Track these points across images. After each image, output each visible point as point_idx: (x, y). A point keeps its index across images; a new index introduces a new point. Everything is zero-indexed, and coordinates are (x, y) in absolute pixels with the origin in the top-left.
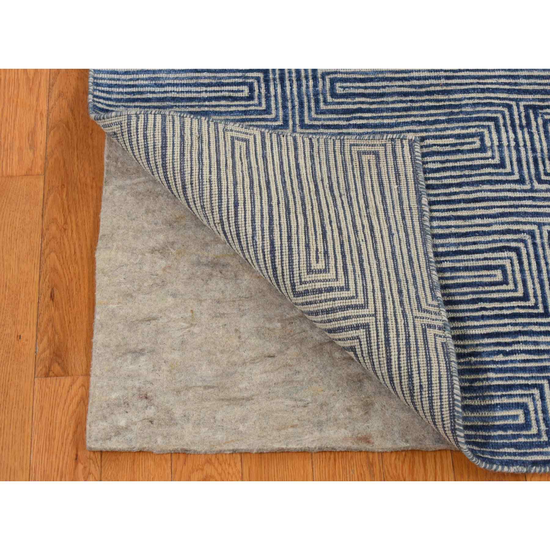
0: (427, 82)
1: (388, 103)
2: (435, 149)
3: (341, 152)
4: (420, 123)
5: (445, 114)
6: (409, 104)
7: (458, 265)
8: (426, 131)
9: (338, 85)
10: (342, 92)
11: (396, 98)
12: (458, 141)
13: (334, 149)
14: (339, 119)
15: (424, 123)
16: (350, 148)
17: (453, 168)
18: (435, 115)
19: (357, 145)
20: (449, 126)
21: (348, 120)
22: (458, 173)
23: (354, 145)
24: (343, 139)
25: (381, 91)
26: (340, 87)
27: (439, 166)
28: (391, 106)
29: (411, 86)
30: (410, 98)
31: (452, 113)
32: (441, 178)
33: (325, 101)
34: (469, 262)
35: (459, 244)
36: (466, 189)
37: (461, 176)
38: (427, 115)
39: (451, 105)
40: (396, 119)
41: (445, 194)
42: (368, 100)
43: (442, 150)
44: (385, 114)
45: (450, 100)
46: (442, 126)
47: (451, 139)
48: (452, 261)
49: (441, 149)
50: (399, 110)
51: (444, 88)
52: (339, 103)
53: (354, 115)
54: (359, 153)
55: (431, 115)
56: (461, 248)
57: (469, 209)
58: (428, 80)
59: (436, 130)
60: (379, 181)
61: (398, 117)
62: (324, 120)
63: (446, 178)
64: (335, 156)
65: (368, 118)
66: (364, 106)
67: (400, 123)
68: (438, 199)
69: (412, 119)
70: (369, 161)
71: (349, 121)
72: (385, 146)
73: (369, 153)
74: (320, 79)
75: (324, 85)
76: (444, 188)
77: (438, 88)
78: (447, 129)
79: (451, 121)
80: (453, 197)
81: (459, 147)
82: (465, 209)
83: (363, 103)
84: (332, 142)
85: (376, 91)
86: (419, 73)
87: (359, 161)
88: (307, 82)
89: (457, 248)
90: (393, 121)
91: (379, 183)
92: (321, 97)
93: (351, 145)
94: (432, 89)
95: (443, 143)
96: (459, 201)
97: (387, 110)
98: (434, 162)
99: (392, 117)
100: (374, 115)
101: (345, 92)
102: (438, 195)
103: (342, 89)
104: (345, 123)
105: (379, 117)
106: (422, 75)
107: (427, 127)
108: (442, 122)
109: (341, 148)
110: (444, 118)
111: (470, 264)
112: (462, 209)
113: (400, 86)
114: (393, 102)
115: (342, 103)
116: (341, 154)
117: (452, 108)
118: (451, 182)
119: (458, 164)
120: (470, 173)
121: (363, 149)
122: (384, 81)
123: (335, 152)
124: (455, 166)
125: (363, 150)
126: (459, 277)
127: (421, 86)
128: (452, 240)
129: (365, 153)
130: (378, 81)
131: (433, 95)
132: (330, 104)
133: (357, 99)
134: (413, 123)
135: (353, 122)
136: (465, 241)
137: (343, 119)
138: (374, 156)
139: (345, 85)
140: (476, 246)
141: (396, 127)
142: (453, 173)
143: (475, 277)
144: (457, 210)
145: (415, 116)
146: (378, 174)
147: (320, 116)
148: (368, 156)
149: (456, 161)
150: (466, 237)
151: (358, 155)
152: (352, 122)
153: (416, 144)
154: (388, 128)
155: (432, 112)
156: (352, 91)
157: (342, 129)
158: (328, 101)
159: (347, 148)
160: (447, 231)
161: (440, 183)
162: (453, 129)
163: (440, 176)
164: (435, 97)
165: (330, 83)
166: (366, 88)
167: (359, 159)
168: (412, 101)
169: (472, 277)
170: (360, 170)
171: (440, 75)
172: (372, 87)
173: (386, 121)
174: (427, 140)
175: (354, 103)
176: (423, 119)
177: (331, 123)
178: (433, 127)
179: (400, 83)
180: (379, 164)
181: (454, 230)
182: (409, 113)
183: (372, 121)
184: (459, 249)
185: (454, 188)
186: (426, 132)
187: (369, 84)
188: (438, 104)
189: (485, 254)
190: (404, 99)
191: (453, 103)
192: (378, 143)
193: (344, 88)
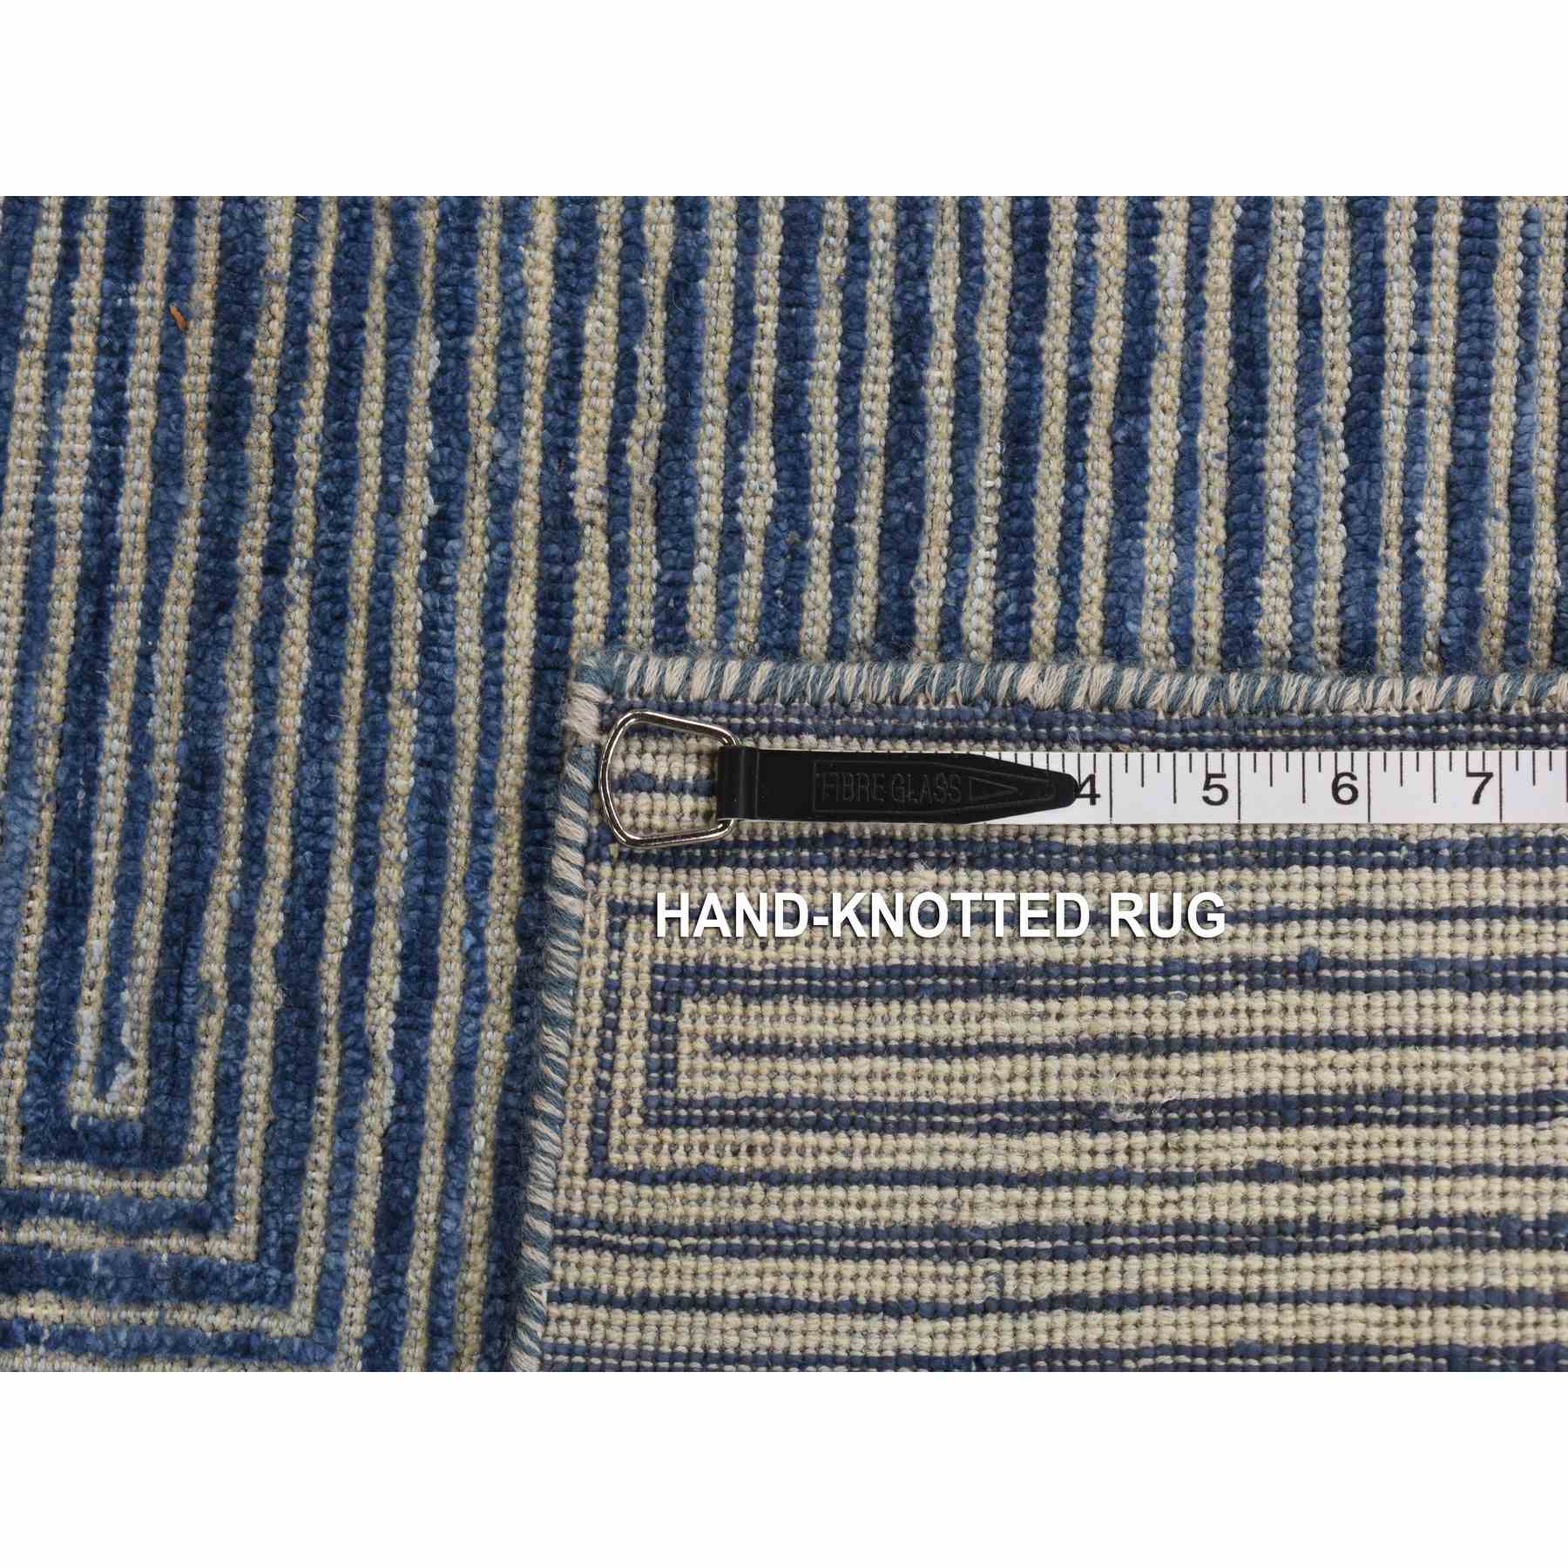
0: (142, 414)
1: (263, 744)
2: (640, 461)
3: (649, 1252)
4: (442, 528)
5: (399, 333)
6: (297, 583)
7: (1439, 456)
8: (503, 497)
9: (81, 1098)
10: (141, 1073)
11: (238, 676)
12: (608, 280)
13: (627, 1304)
14: (347, 1128)
15: (448, 493)
16: (621, 1177)
17: (795, 350)
18: (396, 401)
19: (600, 1122)
20: (489, 322)
21: (359, 1063)
22: (827, 324)
23: (598, 1146)
24: (554, 1221)
25: (165, 772)
26: (102, 1090)
27: (760, 450)
28: (291, 718)
29: (159, 547)
30: (250, 561)
31: (401, 283)
32: (850, 455)
33: (200, 1220)
34: (1433, 379)
35: (1306, 420)
36: (943, 292)
37: (854, 312)
38: (394, 461)
39: (336, 273)
40: (394, 699)
41: (964, 444)
42: (225, 883)
43: (659, 408)
44: (347, 776)
45: (300, 278)
46: (483, 370)
47: (589, 329)
48: (1412, 493)
49: (648, 419)
50: (327, 662)
51: (203, 295)
52: (227, 1115)
53: (330, 1009)
54: (662, 1115)
55: (394, 434)
56: (1333, 411)
57: (1082, 301)
58: (123, 407)
59: (506, 416)
60: (871, 995)
61: (379, 679)
62: (335, 1243)
63: (849, 420)
64: (681, 1303)
65: (364, 914)
66: (270, 929)
67: (423, 673)
68: (988, 499)
69: (407, 574)
70: (724, 1048)
71: (368, 1053)
72: (626, 908)
73: (664, 1037)
74: (25, 1235)
75: (74, 1209)
76: (921, 446)
77: (200, 342)
78: (511, 335)
79: (456, 299)
80: (994, 395)
81: (654, 285)
82: (1082, 329)
83: (243, 928)
84: (569, 1310)
85: (164, 809)
86: (63, 464)
87: (723, 1122)
88: (34, 1339)
89: (1326, 435)
90: (405, 721)
91: (888, 995)
92: (166, 1247)
93: (600, 1167)
94: (196, 387)
95: (607, 387)
96: (1026, 359)
97: (317, 749)
98: (734, 480)
99: (375, 732)
100: (343, 855)
101: (139, 1054)
102: (963, 492)
103: (123, 1073)
104: (382, 1092)
105: (367, 821)
106: (83, 447)
107: (476, 479)
108: (455, 358)
109: (616, 1249)
110: (427, 350)
111: (1441, 371)
112: (1081, 351)
113: (152, 621)
114: (265, 694)
115: (228, 1086)
116: (665, 1252)
117: (366, 272)
118: (883, 390)
119: (768, 315)
120: (838, 241)
121: (630, 1079)
122: (95, 739)
123: (644, 1302)
124: (781, 339)
125: (638, 1080)
126: (1519, 467)
127: (167, 467)
128: (1279, 460)
129: (662, 1071)
130: (92, 783)
131: (249, 388)
132: (219, 1181)
133: (213, 967)
134: (435, 581)
135: (381, 1023)
136: (1290, 373)
137: (350, 1097)
138: (688, 1005)
139: (87, 1046)
140: (1327, 303)
141: (449, 710)
142: (827, 361)
143: (1527, 356)
144: (1079, 387)
145: (386, 554)
146: (824, 995)
147: (307, 1274)
148: (685, 1046)
149: (744, 321)
150: (1266, 363)
151: (675, 1123)
152: (383, 1039)
153: (630, 680)
154: (450, 769)
155: (370, 420)
156: (139, 993)
157: (419, 1120)
158: (200, 1189)
159: (618, 1201)
160: (1214, 485)
161: (878, 463)
162: (514, 301)
163: (832, 456)
164: (263, 377)
165: (63, 1155)
166: (129, 887)
167: (705, 1122)
168: (275, 564)
169: (1524, 376)
170: (787, 1125)
171: (93, 304)
172: (133, 836)
173: (401, 779)
174: (578, 498)
175: (240, 989)
176: (421, 502)
177: (368, 1200)
178: (485, 438)
179: (126, 621)
180: (748, 974)
181: (1213, 439)
182: (359, 592)
183: (391, 884)
184: (1338, 428)
185: (933, 374)
186: (514, 494)
187: (105, 858)
188: (321, 369)
189: (1389, 256)
190: (247, 613)
191: (325, 260)
192: (599, 961)
193: (111, 1052)
